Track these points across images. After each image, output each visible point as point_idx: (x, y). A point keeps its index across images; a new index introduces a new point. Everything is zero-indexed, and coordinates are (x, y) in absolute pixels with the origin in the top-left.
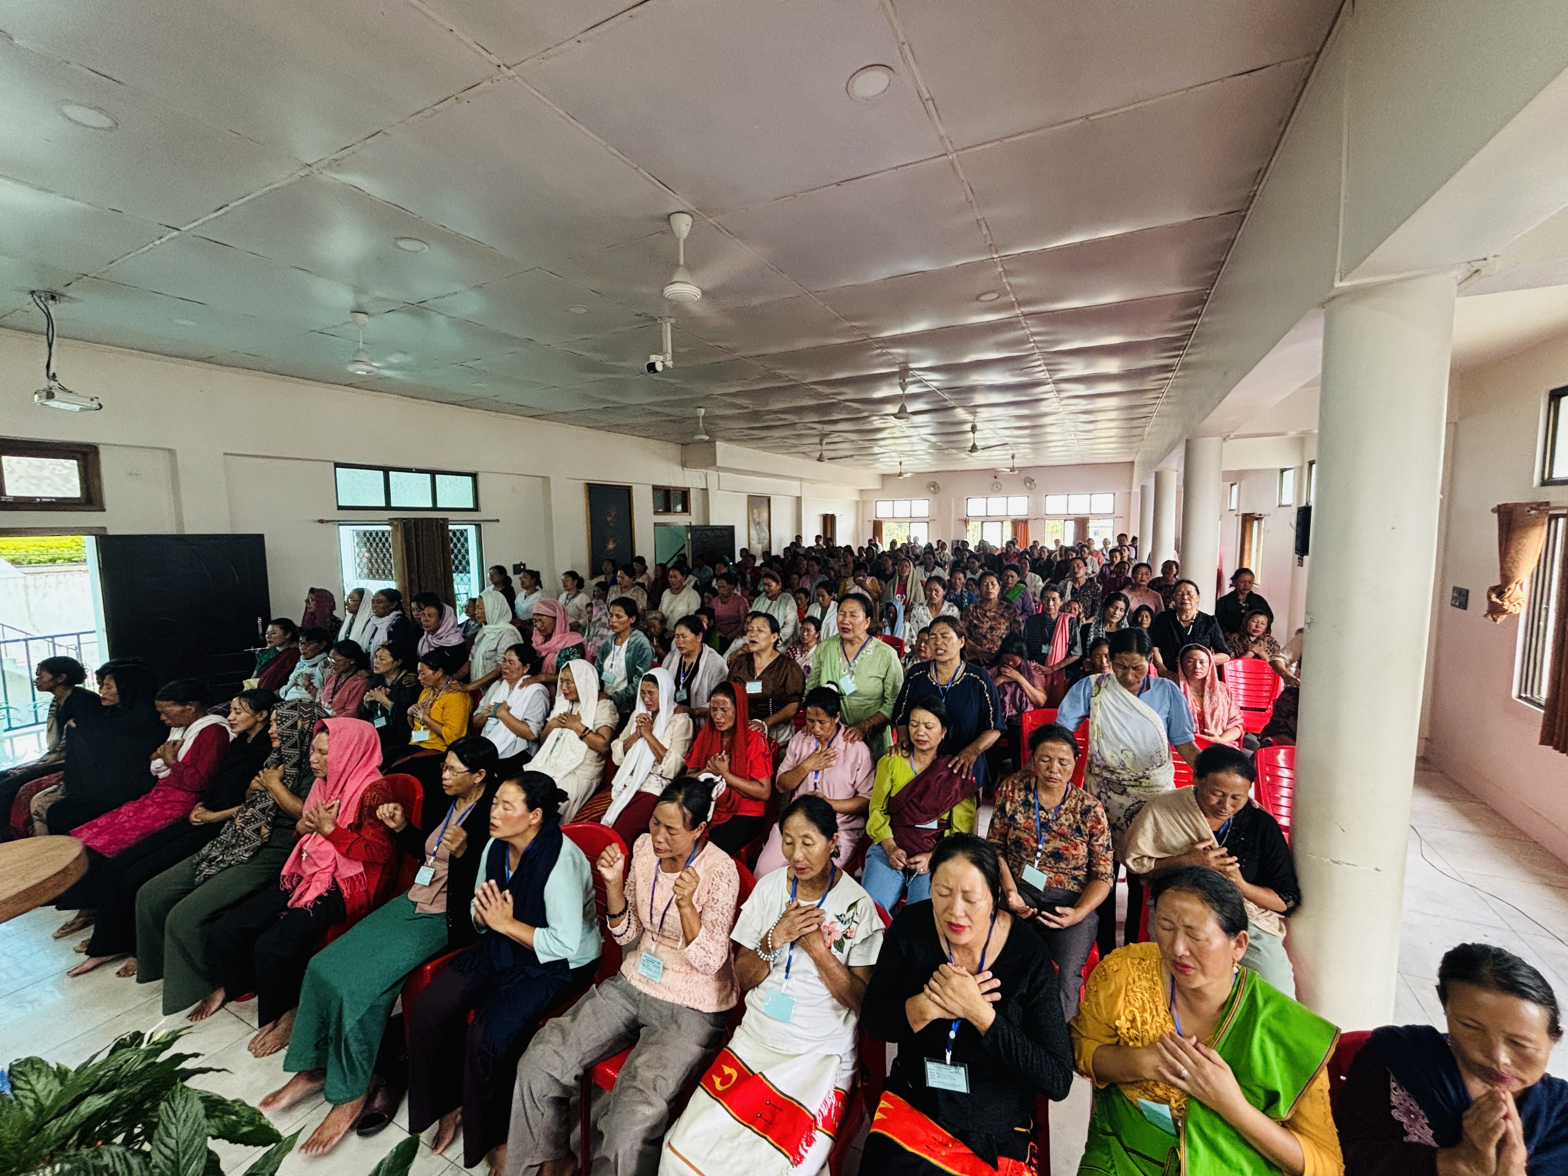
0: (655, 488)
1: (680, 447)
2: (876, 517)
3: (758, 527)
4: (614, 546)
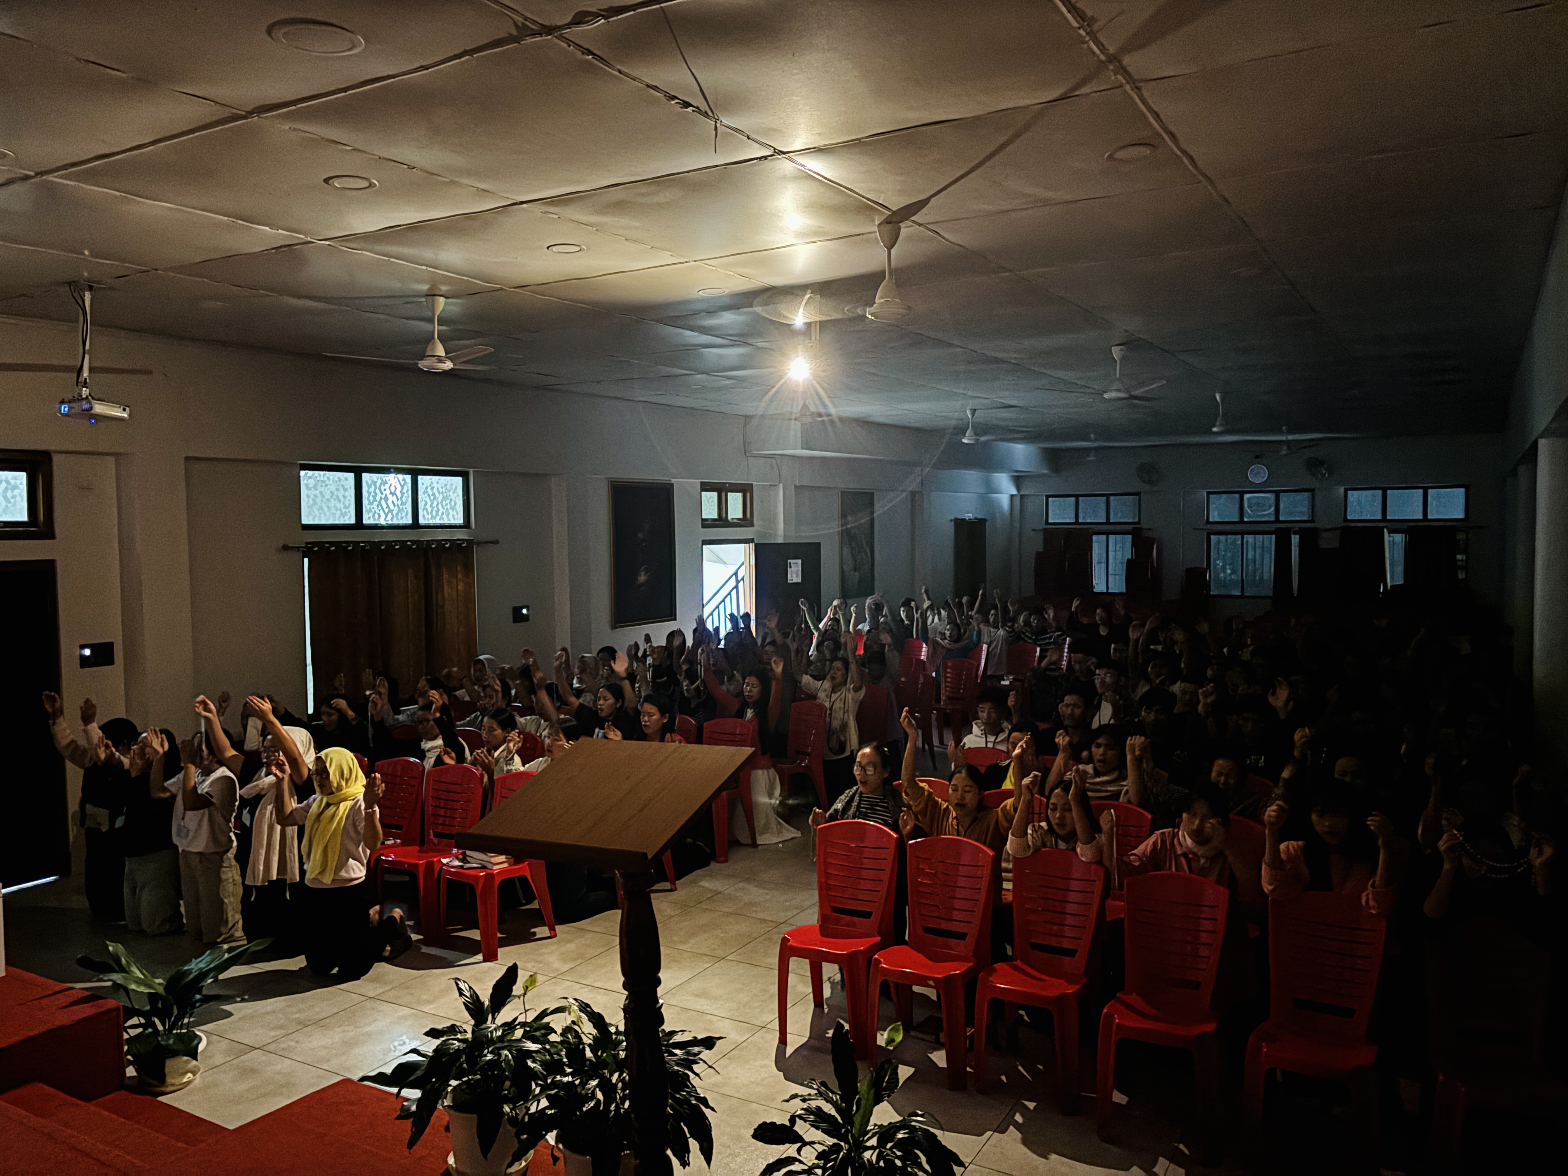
0: (706, 487)
1: (742, 421)
2: (1047, 523)
3: (853, 543)
4: (646, 578)
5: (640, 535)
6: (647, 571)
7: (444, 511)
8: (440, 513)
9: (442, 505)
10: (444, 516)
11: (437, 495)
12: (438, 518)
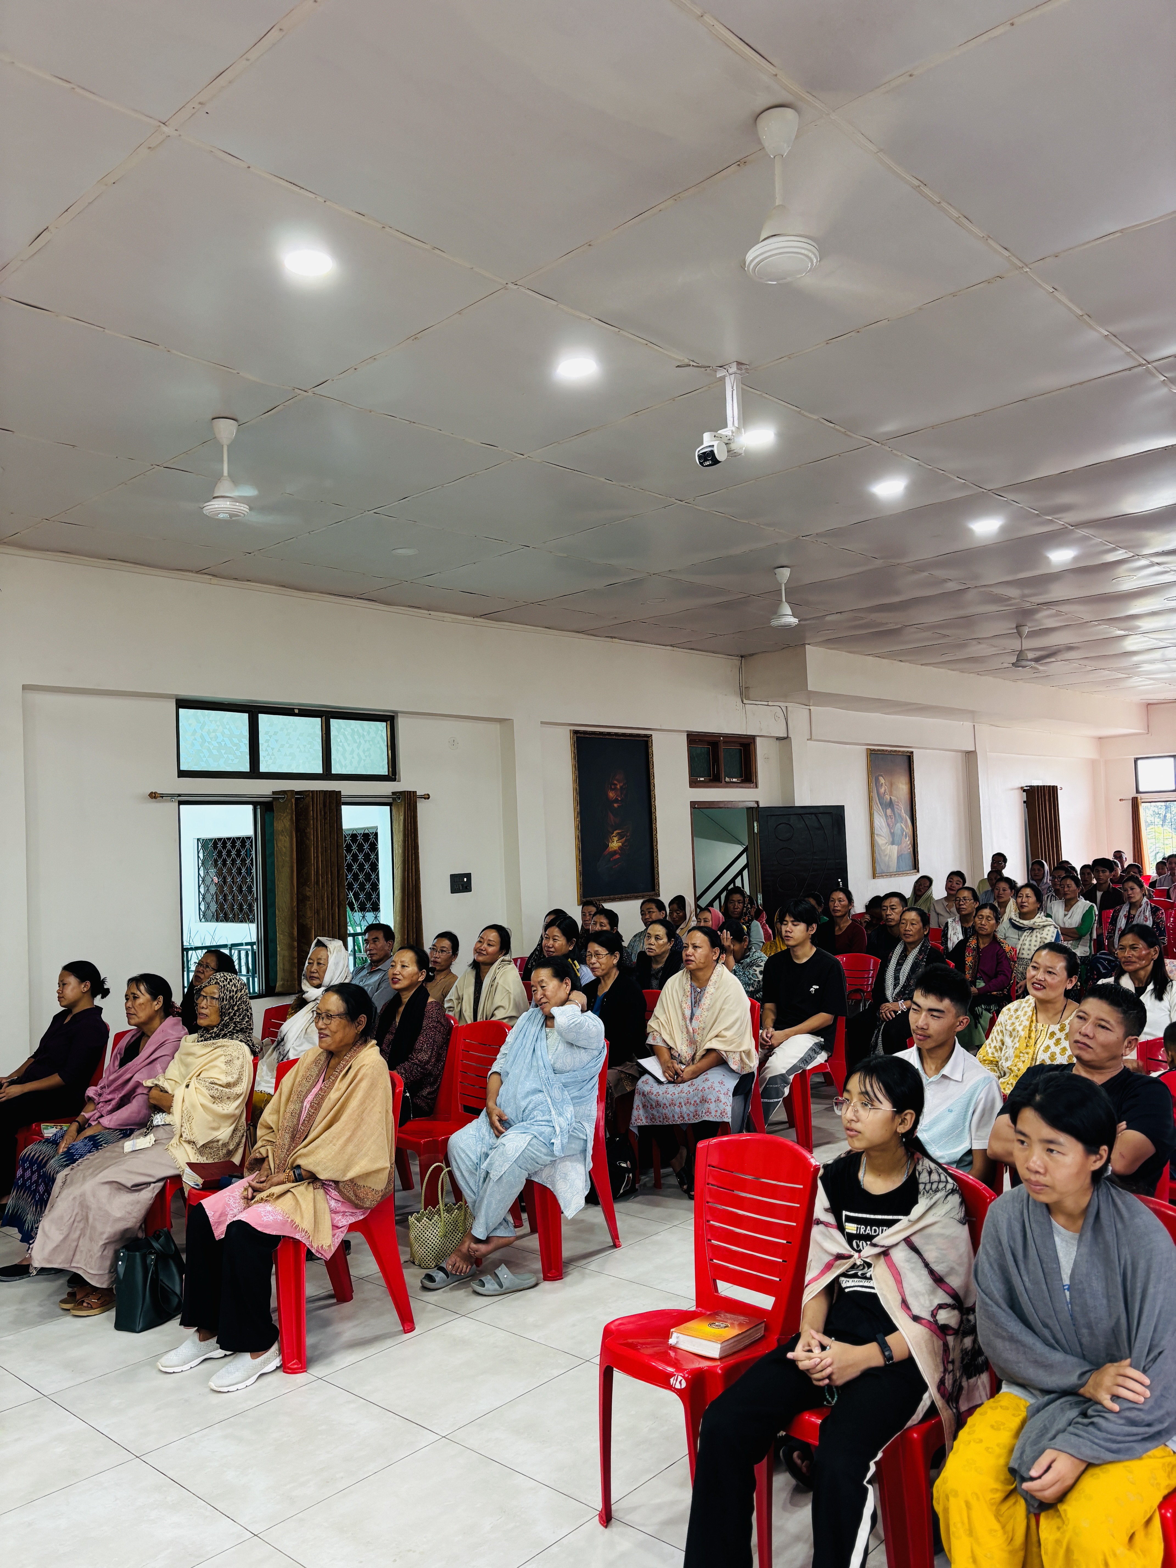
0: (694, 739)
1: (736, 661)
2: (1138, 792)
3: (889, 811)
4: (620, 844)
5: (612, 795)
6: (620, 836)
10: (360, 765)
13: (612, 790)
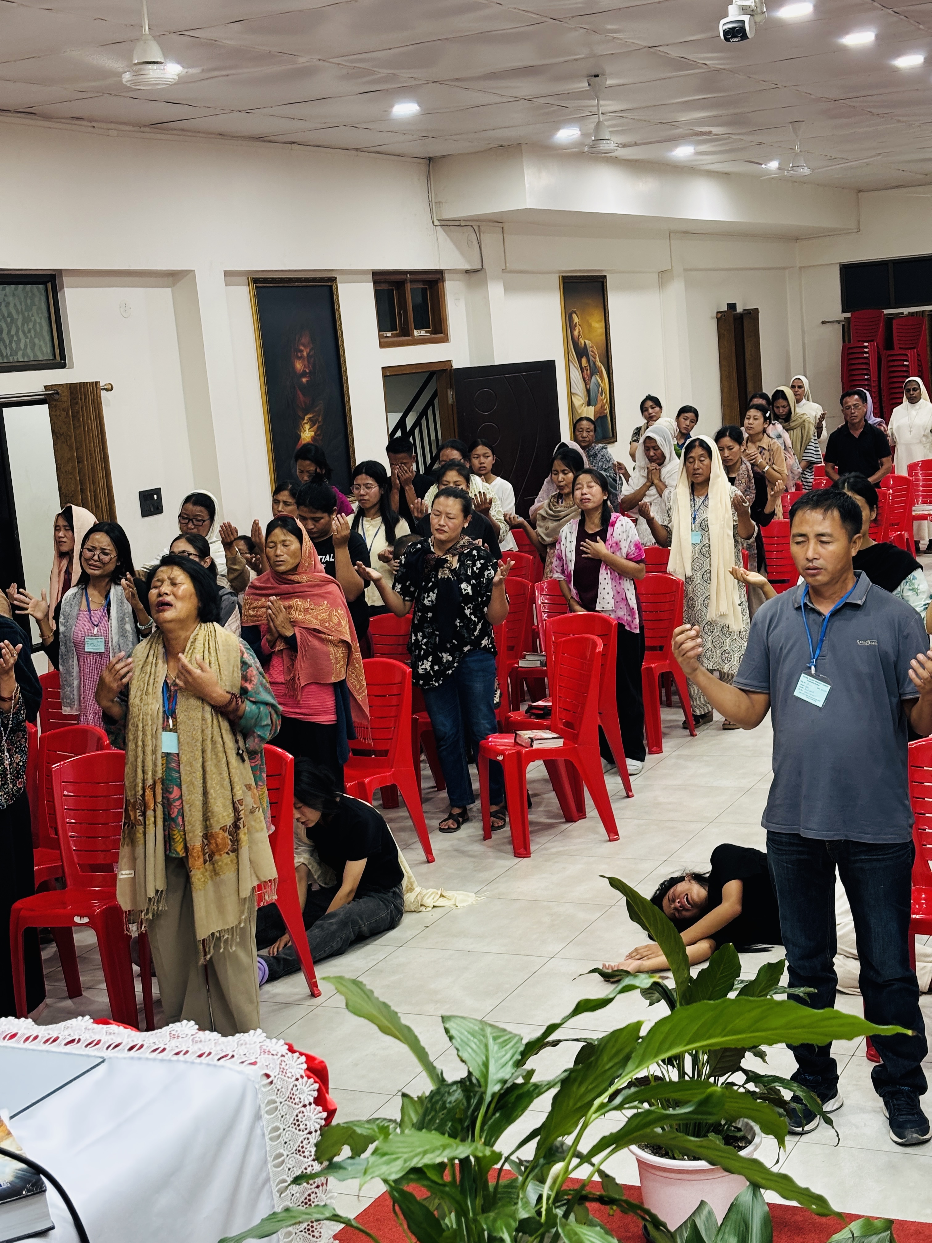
0: (379, 280)
1: (424, 166)
5: (299, 366)
6: (313, 422)
7: (28, 340)
8: (22, 345)
9: (24, 332)
10: (29, 350)
11: (15, 316)
12: (20, 353)
13: (299, 358)
